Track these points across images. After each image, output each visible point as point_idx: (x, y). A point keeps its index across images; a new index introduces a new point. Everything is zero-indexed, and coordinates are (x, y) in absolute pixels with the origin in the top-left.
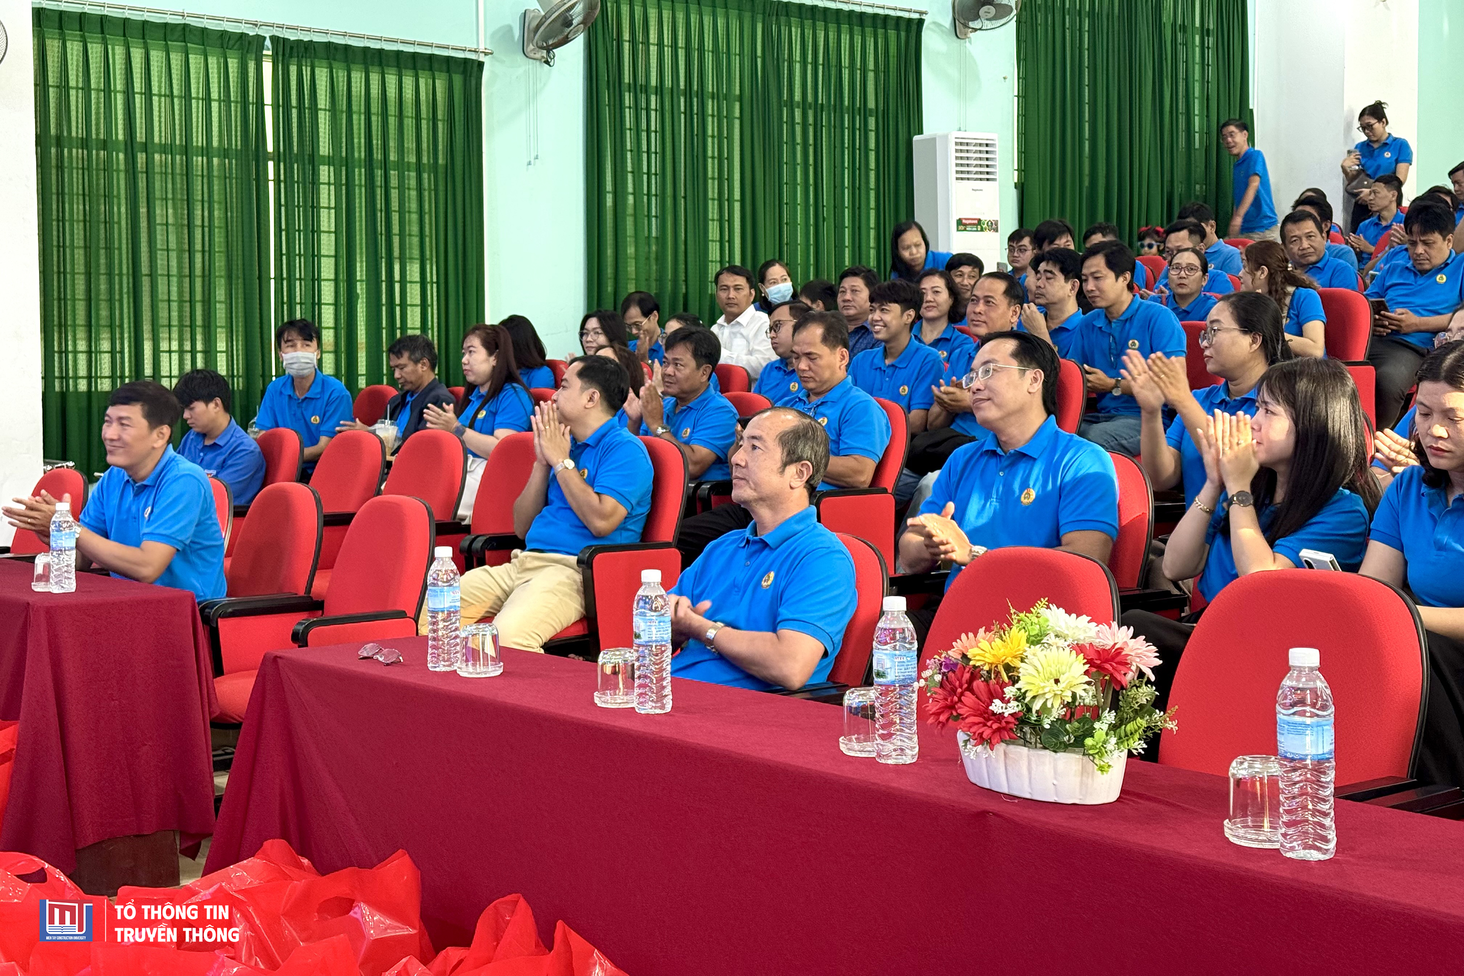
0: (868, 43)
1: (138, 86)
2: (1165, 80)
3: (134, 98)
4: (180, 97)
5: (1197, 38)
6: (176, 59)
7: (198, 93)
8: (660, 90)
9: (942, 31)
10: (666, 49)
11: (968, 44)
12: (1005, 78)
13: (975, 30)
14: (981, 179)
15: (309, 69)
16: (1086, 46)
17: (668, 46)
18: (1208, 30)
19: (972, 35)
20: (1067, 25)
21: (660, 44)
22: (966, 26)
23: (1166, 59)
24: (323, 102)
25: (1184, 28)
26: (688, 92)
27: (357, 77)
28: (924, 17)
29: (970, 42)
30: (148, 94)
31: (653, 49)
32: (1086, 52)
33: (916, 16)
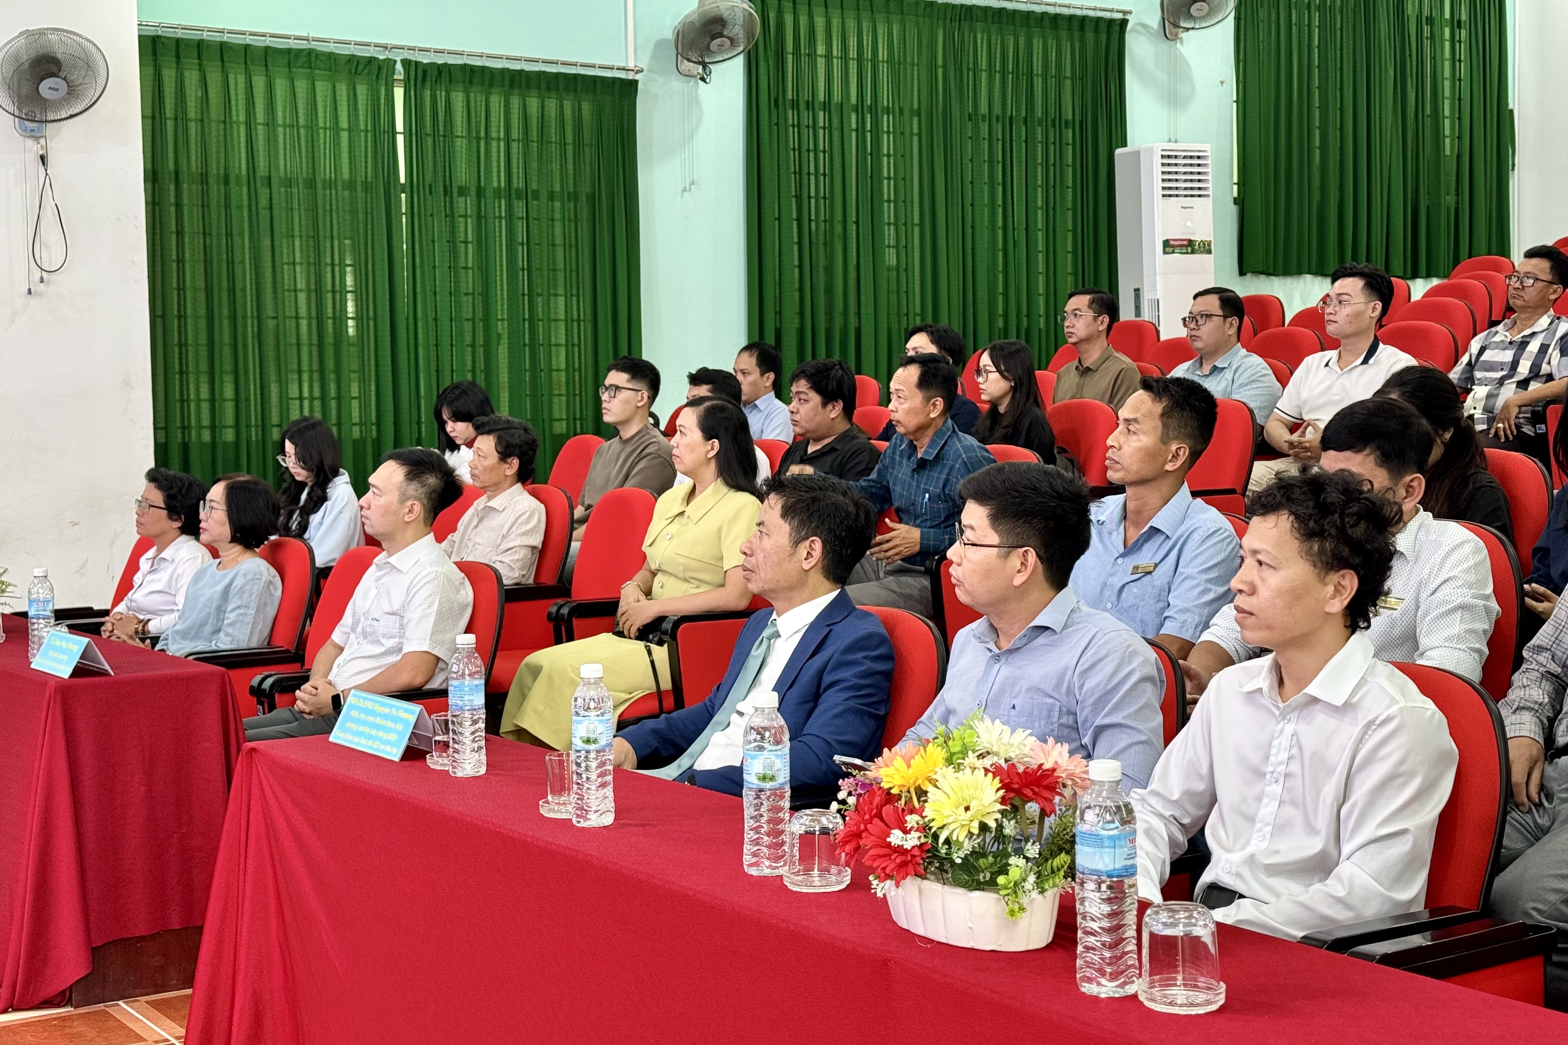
0: (1063, 48)
1: (260, 116)
2: (1409, 79)
3: (256, 129)
4: (306, 127)
5: (1447, 31)
6: (301, 87)
7: (325, 123)
8: (826, 106)
9: (1150, 33)
10: (835, 61)
11: (1179, 45)
12: (1222, 83)
13: (1188, 29)
14: (1192, 196)
15: (443, 93)
16: (1316, 43)
17: (837, 58)
18: (1459, 22)
19: (1184, 35)
20: (1294, 20)
21: (828, 57)
22: (1176, 26)
23: (1410, 56)
24: (460, 129)
25: (1430, 20)
26: (859, 108)
27: (496, 101)
28: (1128, 17)
29: (1182, 43)
30: (271, 123)
31: (821, 63)
32: (1316, 51)
33: (1119, 16)
